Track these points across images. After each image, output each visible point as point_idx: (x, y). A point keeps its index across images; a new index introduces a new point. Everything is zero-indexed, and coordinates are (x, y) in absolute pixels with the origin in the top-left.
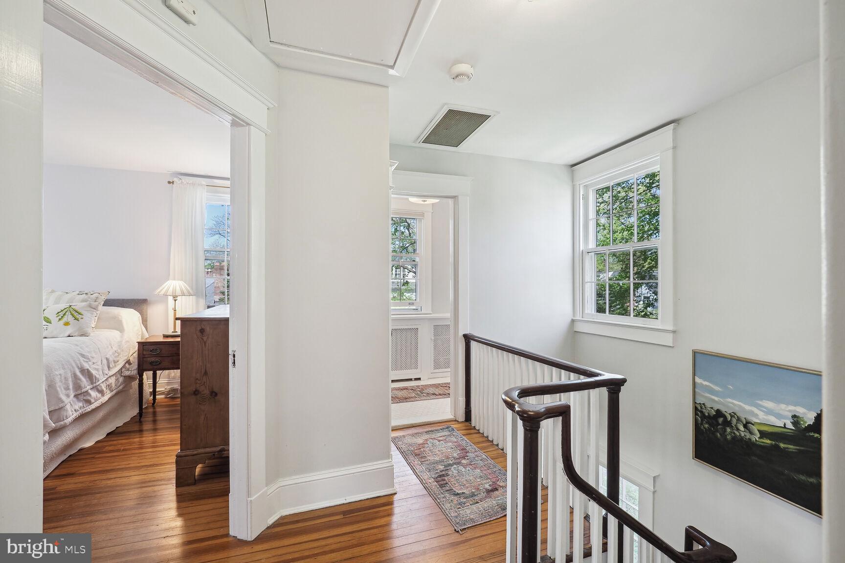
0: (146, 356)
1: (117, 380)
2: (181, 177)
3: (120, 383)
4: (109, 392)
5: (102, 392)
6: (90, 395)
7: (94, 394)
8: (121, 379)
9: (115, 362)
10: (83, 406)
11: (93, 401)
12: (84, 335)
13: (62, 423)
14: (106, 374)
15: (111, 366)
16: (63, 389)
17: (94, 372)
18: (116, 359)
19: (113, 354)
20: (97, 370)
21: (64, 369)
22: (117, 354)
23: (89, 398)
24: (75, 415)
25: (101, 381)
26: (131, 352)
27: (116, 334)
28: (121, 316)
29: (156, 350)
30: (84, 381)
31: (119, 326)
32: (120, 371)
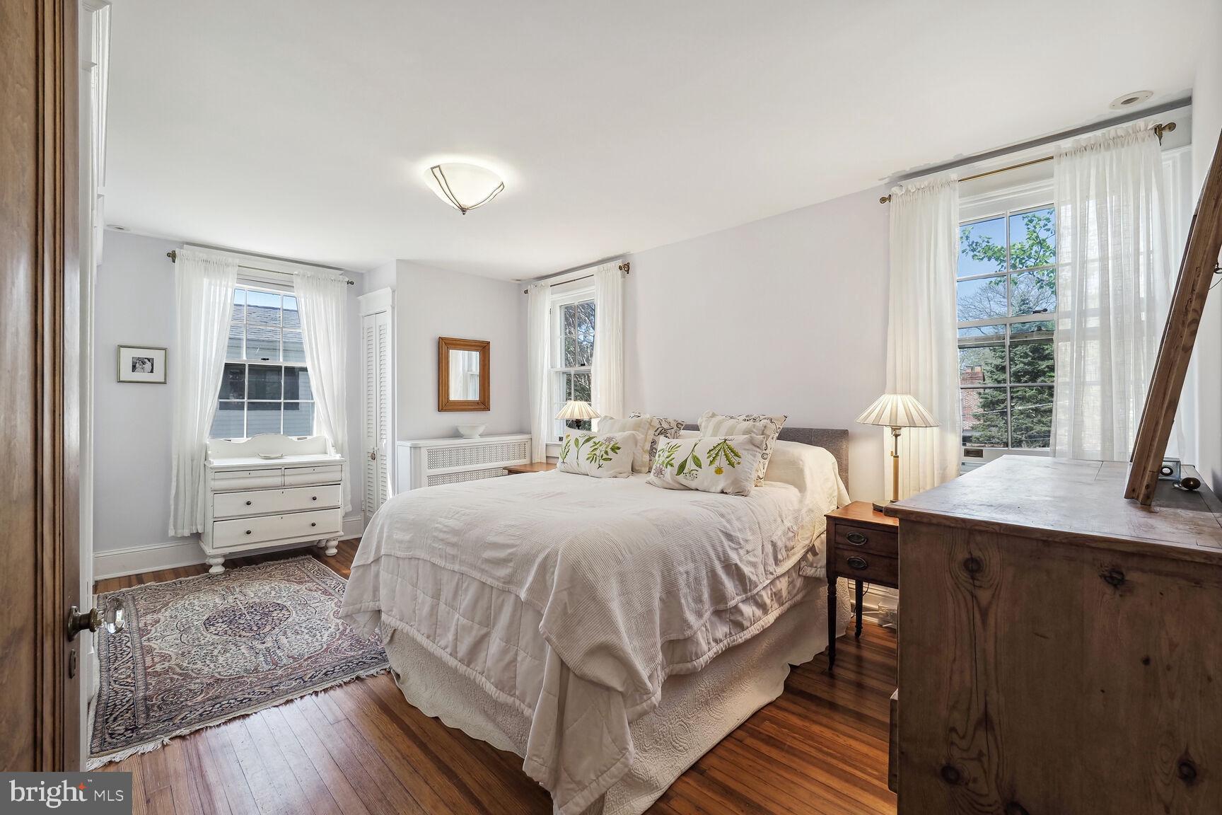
0: (841, 546)
1: (791, 583)
2: (903, 183)
3: (796, 589)
4: (776, 605)
5: (763, 607)
6: (741, 613)
7: (748, 610)
8: (799, 582)
9: (788, 549)
10: (730, 633)
11: (746, 623)
12: (741, 493)
13: (689, 665)
14: (772, 573)
15: (780, 557)
16: (690, 600)
17: (747, 570)
18: (790, 544)
19: (785, 534)
20: (754, 565)
21: (694, 561)
22: (791, 534)
23: (740, 619)
24: (715, 650)
25: (760, 587)
26: (816, 533)
27: (792, 492)
28: (801, 460)
29: (859, 537)
30: (729, 585)
31: (797, 480)
32: (797, 567)
